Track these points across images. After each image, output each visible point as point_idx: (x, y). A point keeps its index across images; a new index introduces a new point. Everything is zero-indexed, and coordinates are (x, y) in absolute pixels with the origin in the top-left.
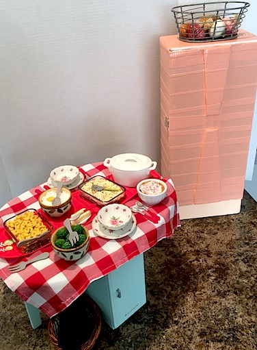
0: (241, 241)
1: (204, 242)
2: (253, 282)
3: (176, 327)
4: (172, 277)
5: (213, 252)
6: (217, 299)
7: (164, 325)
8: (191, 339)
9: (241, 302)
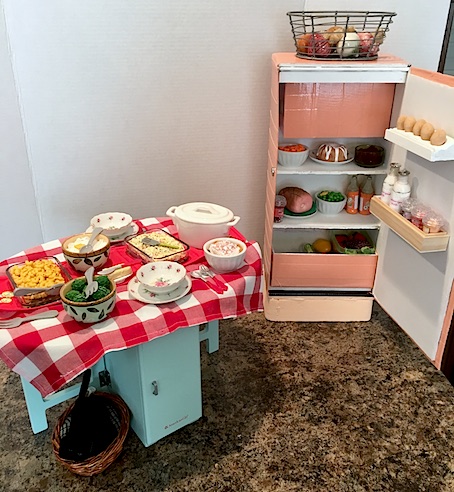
0: (360, 357)
1: (307, 352)
2: (365, 410)
3: (237, 455)
4: (248, 390)
5: (317, 366)
6: (306, 426)
7: (221, 450)
8: (253, 473)
9: (339, 433)
